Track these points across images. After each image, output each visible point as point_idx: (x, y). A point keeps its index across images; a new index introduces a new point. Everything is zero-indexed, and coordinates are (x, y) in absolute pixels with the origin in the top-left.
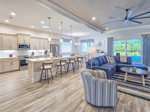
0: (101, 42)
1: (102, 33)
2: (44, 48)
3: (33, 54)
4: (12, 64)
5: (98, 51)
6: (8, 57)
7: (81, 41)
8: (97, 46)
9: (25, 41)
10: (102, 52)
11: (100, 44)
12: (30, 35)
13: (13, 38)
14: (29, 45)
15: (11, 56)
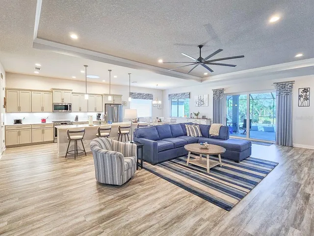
0: (202, 99)
1: (202, 81)
2: (96, 110)
3: (77, 119)
4: (43, 132)
5: (197, 115)
6: (40, 122)
7: (169, 95)
8: (197, 105)
9: (63, 99)
10: (204, 118)
11: (201, 102)
12: (72, 90)
13: (46, 96)
14: (70, 106)
15: (44, 121)
